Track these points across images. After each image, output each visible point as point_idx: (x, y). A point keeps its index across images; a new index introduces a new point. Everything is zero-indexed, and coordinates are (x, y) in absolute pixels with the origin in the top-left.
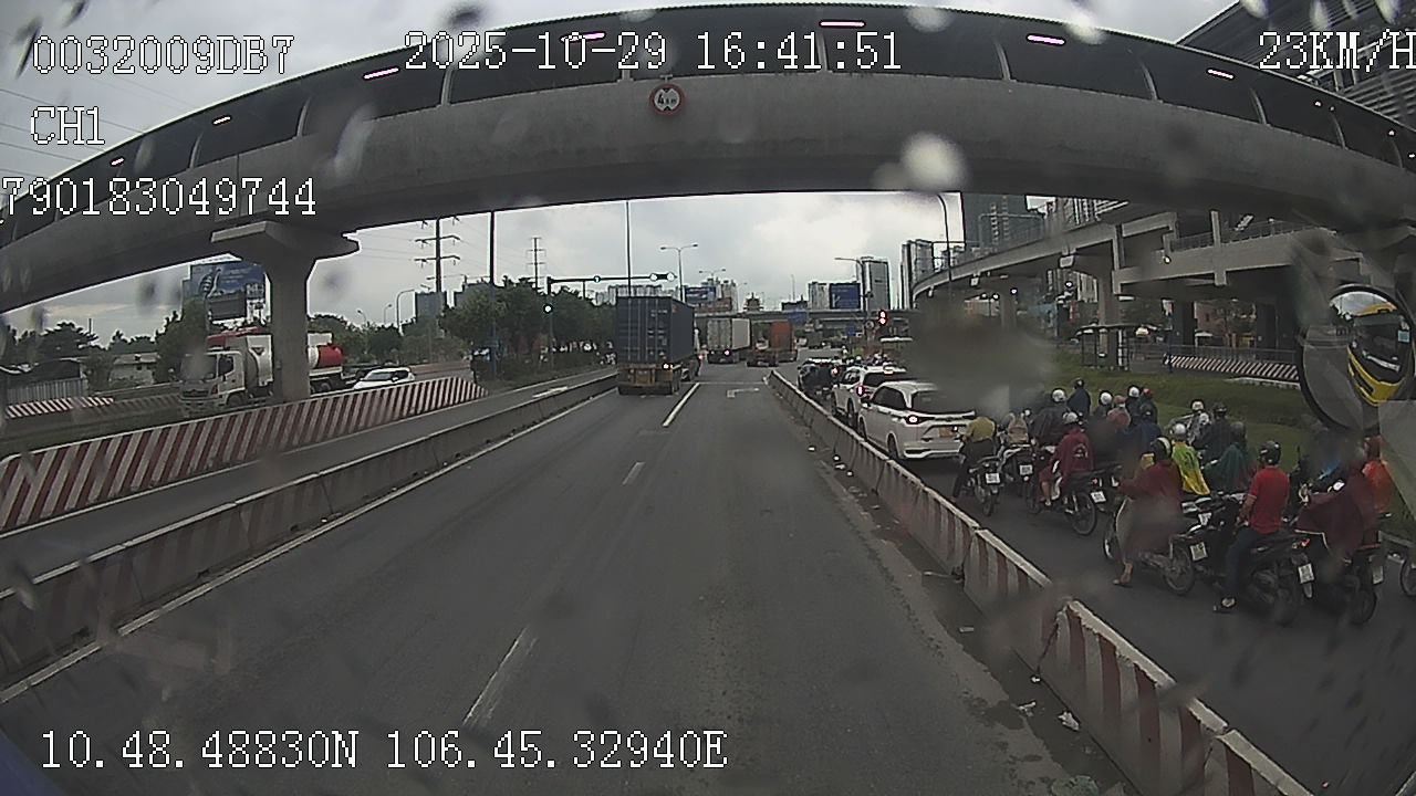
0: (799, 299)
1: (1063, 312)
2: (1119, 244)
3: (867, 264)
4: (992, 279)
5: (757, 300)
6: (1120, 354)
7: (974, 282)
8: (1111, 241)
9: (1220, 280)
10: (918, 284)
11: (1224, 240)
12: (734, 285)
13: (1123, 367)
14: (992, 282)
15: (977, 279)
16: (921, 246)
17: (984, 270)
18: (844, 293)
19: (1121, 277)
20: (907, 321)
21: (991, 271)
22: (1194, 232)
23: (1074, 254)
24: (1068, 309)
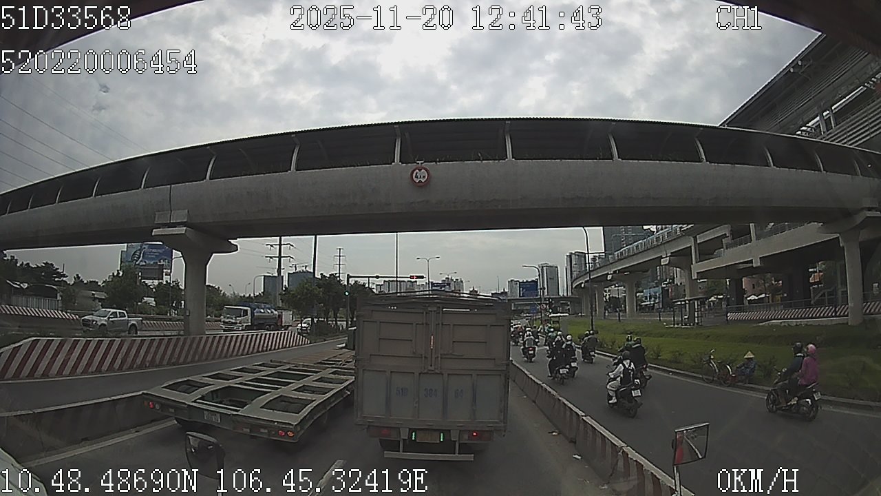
0: (502, 291)
1: (665, 292)
2: (695, 248)
3: (545, 268)
4: (620, 274)
5: (476, 292)
6: (696, 315)
7: (609, 277)
8: (691, 247)
9: (757, 263)
10: (577, 279)
11: (758, 238)
12: (462, 282)
13: (698, 323)
14: (620, 276)
15: (611, 276)
16: (578, 255)
17: (614, 270)
18: (529, 287)
19: (697, 267)
20: (569, 303)
21: (619, 270)
22: (740, 235)
23: (670, 256)
24: (668, 290)
